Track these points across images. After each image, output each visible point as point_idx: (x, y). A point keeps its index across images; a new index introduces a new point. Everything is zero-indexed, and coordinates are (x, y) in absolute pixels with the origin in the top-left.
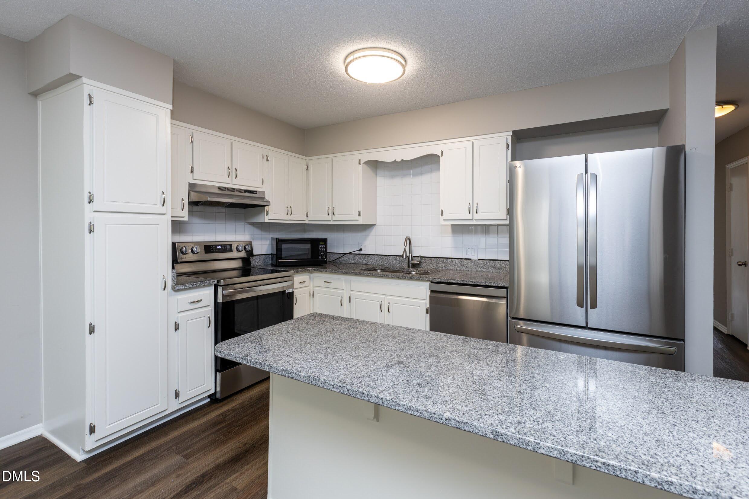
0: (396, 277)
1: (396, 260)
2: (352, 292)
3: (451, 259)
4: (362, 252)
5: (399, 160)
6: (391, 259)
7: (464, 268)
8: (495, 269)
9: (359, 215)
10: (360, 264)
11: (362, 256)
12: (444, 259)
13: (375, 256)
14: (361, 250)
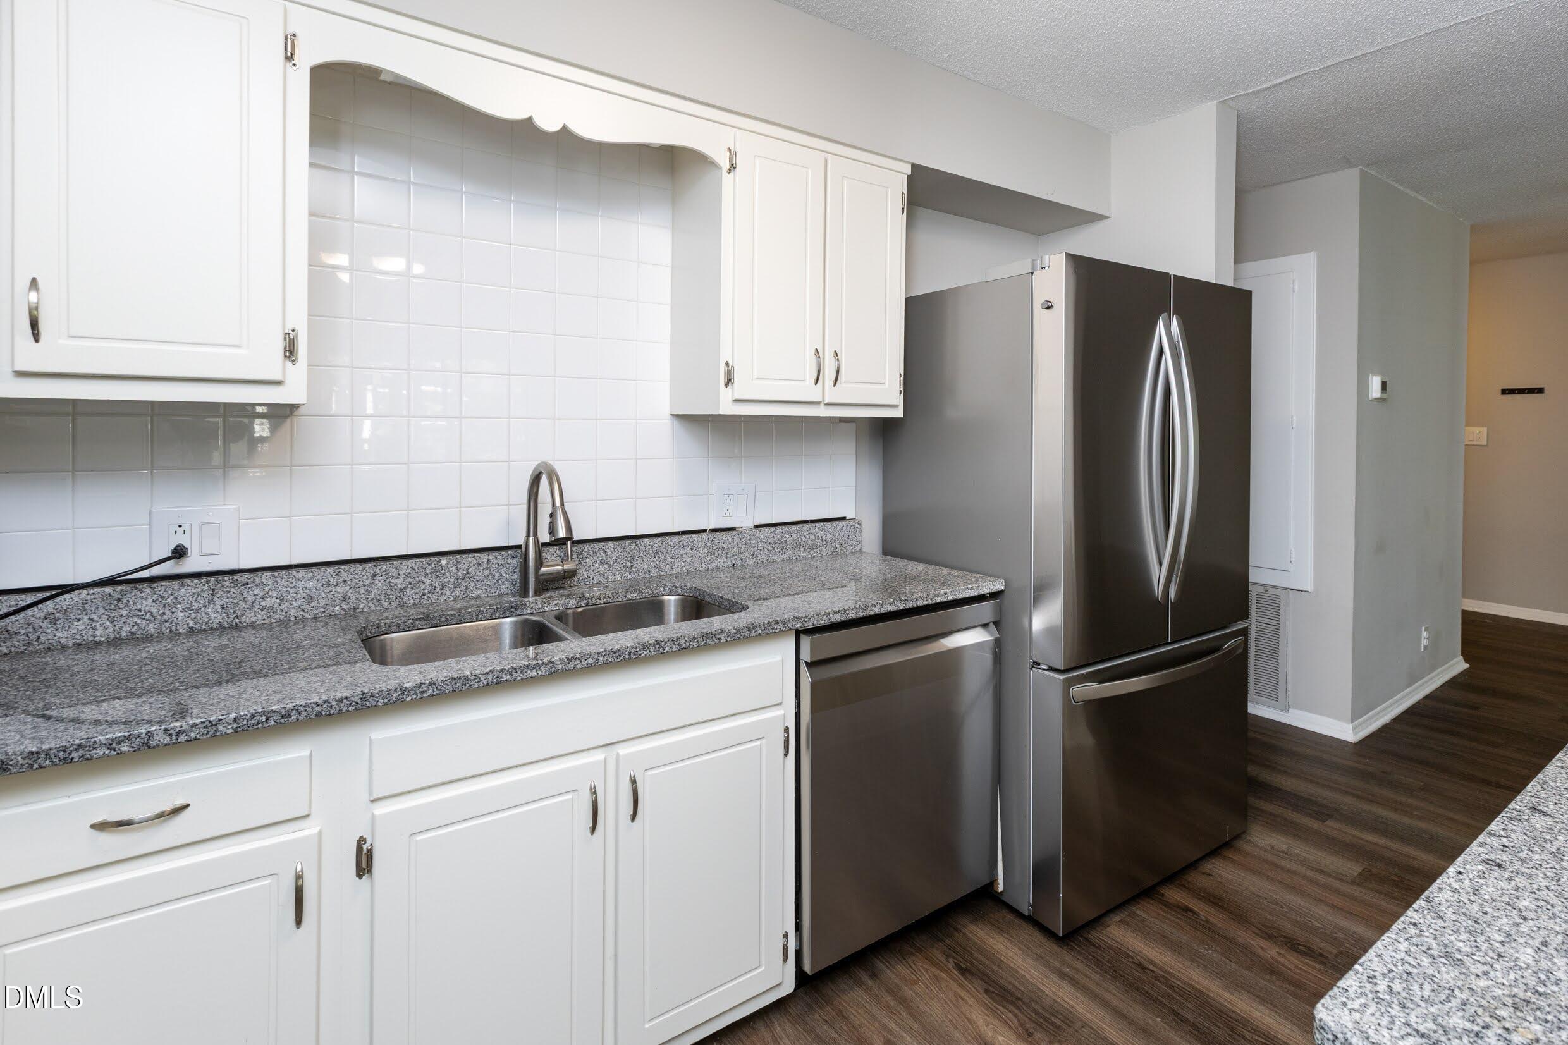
0: (676, 648)
1: (436, 573)
2: (380, 810)
3: (676, 539)
4: (190, 565)
5: (549, 123)
6: (407, 575)
7: (721, 561)
8: (802, 550)
9: (290, 352)
10: (173, 636)
11: (194, 586)
12: (654, 540)
13: (302, 572)
14: (179, 553)
